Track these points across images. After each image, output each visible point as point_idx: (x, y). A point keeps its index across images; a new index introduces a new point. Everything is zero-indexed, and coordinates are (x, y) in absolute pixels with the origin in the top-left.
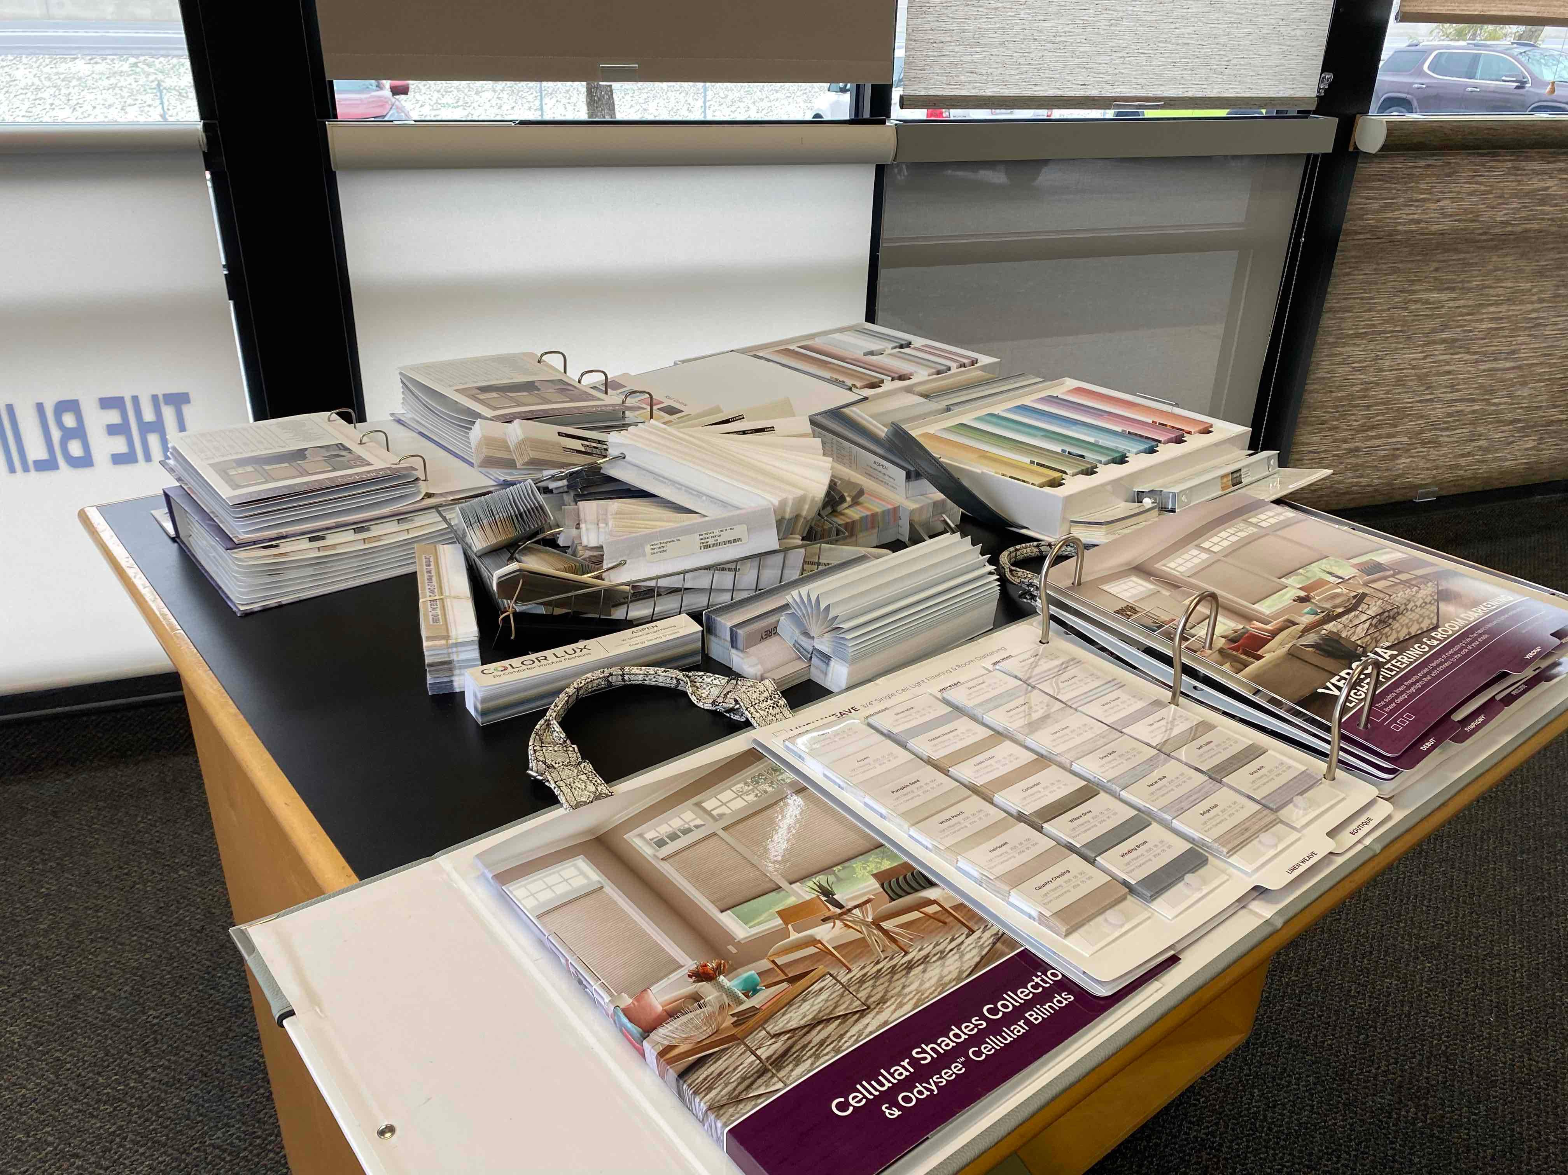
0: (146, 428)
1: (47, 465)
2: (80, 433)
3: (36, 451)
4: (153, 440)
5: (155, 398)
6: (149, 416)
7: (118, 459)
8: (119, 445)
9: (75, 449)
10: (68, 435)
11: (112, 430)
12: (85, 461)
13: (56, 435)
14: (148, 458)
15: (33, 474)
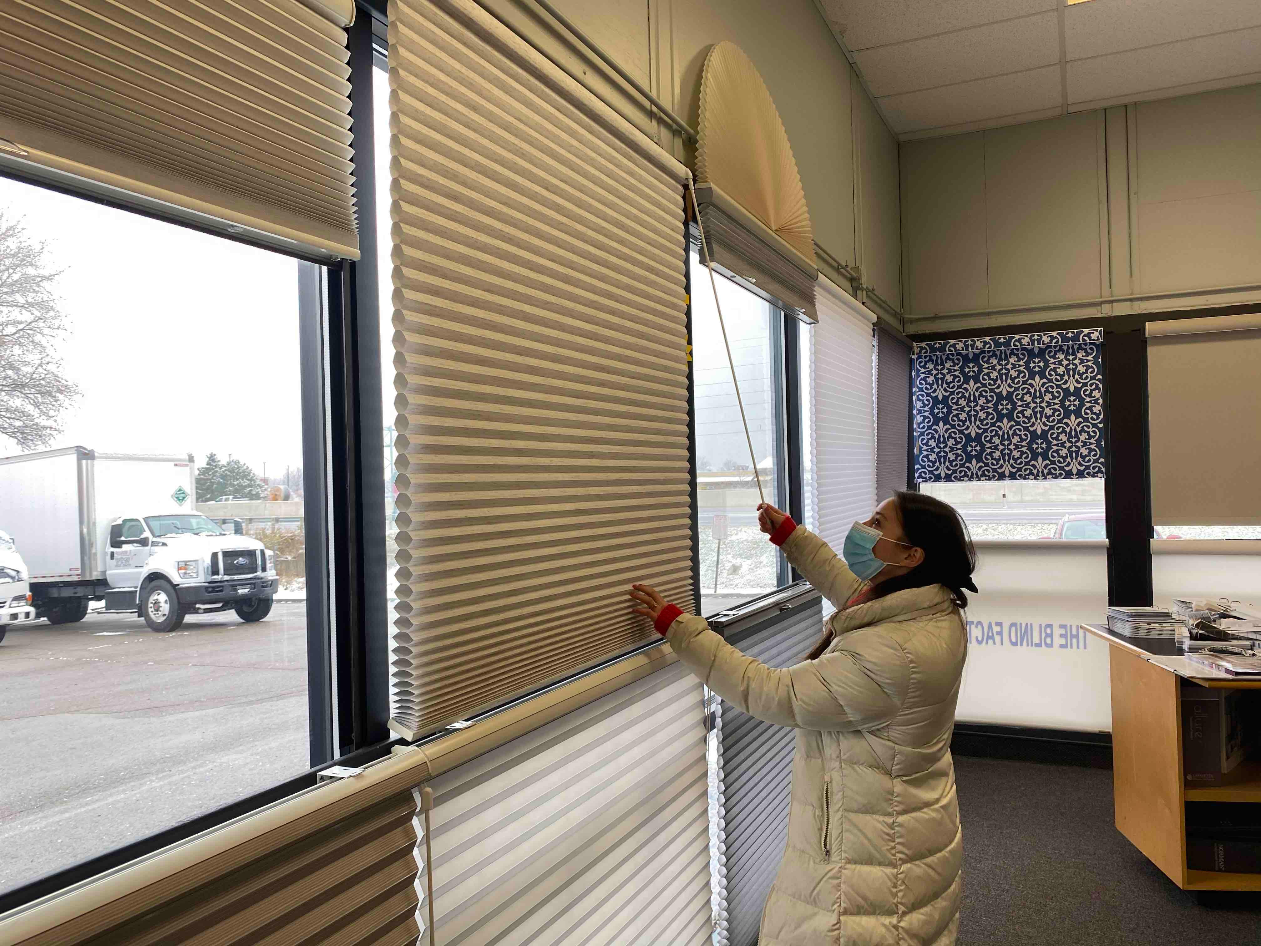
0: (1072, 636)
1: (1038, 645)
2: (1051, 635)
3: (1036, 640)
4: (1074, 641)
5: (1077, 626)
6: (1074, 632)
7: (1062, 646)
8: (1063, 642)
9: (1049, 641)
10: (1047, 635)
11: (1062, 636)
12: (1051, 645)
13: (1043, 635)
14: (1071, 647)
15: (1034, 648)
